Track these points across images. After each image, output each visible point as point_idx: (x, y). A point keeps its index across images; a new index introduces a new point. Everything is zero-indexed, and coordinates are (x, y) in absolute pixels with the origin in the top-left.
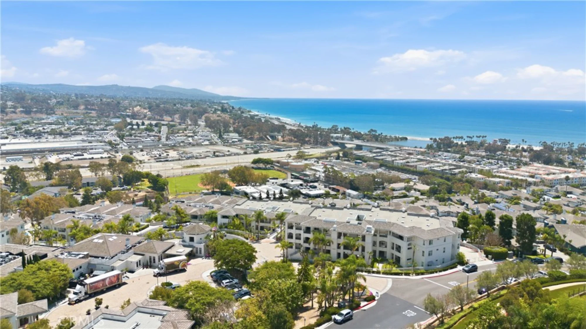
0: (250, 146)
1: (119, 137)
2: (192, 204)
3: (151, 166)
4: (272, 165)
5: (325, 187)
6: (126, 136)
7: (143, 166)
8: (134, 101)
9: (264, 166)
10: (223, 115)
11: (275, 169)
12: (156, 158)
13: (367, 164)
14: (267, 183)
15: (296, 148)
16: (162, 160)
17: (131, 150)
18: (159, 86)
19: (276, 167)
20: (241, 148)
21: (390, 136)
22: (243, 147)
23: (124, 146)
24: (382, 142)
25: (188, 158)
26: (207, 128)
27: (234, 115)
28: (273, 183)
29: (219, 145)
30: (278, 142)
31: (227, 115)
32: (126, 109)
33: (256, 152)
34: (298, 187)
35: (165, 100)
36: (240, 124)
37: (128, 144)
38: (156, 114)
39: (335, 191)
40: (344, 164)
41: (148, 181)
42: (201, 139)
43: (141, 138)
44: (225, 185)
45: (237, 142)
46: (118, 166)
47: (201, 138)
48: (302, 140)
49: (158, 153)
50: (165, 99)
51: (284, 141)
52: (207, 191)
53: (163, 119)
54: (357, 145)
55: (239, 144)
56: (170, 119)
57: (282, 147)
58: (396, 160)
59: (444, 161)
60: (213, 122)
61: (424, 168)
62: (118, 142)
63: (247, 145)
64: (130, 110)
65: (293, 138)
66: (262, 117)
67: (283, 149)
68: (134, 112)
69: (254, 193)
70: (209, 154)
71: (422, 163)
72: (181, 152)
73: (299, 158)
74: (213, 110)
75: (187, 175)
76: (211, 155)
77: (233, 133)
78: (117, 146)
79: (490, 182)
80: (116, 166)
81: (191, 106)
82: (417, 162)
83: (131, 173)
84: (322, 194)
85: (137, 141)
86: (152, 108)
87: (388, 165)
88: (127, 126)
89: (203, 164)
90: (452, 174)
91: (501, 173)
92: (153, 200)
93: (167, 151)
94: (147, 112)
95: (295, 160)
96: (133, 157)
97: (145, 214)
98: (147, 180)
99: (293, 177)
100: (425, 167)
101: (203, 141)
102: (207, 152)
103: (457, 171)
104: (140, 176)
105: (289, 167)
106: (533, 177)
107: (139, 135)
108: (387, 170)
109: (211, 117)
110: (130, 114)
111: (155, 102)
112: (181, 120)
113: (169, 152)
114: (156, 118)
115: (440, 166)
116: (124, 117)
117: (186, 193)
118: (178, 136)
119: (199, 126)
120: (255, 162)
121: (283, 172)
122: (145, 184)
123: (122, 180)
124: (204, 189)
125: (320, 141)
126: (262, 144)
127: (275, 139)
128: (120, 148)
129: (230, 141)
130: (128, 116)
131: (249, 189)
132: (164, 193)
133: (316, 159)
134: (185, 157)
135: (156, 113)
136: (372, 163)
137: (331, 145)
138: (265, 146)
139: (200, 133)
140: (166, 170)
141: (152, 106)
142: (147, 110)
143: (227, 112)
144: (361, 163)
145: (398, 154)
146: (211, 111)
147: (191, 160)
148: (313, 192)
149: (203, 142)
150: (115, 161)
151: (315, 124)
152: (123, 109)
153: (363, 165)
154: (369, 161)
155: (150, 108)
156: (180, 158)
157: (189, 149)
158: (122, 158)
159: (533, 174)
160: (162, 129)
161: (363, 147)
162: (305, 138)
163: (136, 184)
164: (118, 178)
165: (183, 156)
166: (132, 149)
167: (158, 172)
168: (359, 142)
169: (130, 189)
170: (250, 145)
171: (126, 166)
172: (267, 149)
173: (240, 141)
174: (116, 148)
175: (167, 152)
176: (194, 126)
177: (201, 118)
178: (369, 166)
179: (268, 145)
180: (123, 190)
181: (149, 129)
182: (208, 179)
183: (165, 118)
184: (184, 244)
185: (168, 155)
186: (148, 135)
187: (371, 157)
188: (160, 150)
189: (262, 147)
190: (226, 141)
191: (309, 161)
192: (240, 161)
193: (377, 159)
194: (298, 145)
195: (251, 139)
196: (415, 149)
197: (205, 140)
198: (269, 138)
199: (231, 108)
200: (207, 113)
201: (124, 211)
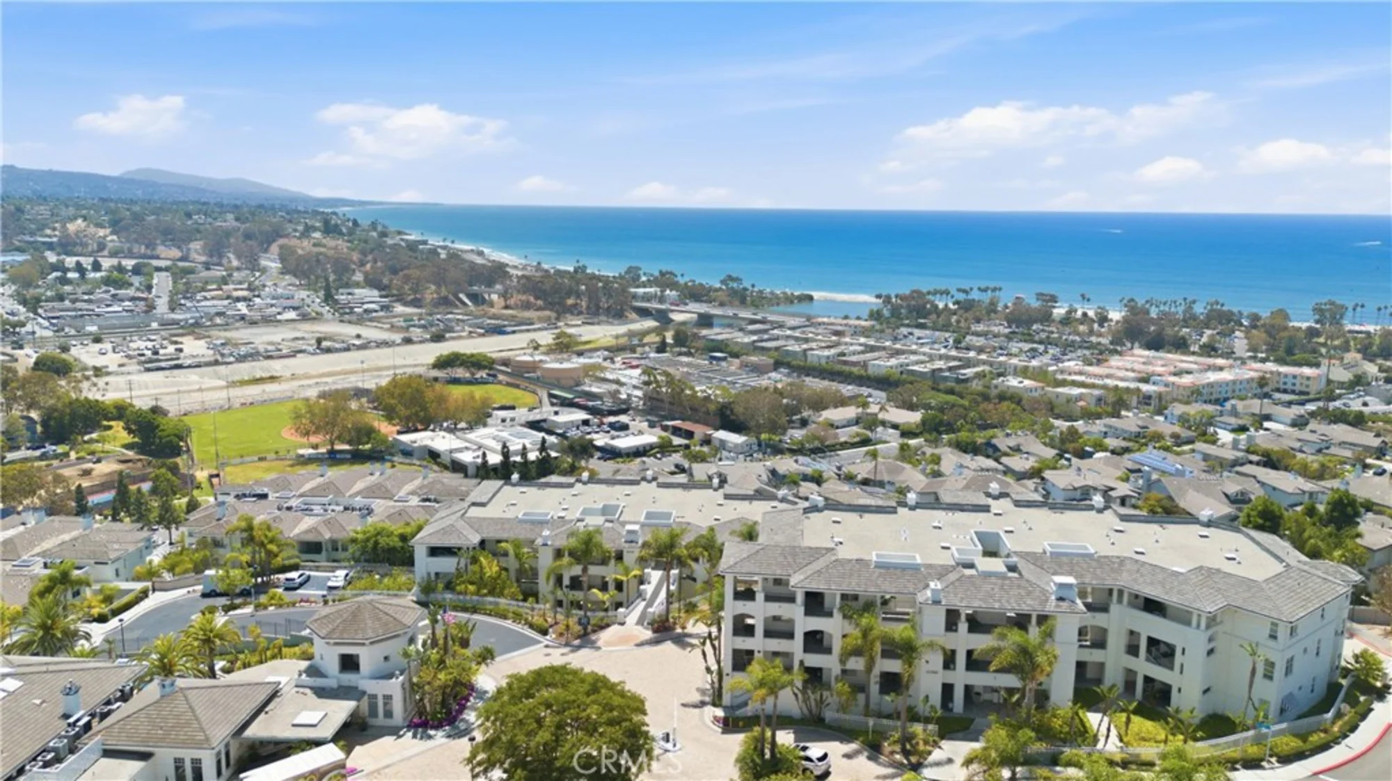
0: (417, 322)
1: (24, 302)
2: (294, 503)
3: (130, 383)
4: (491, 372)
5: (652, 425)
6: (46, 301)
7: (107, 384)
8: (67, 206)
9: (468, 375)
10: (329, 242)
11: (500, 383)
12: (143, 358)
13: (742, 362)
14: (489, 421)
15: (545, 325)
16: (163, 364)
17: (62, 340)
18: (138, 171)
19: (501, 377)
20: (393, 328)
21: (772, 293)
22: (398, 324)
23: (40, 328)
24: (757, 307)
25: (242, 359)
26: (287, 277)
27: (360, 240)
28: (503, 421)
29: (327, 321)
30: (493, 310)
31: (340, 242)
32: (41, 228)
33: (438, 338)
34: (578, 428)
35: (158, 205)
36: (379, 264)
37: (54, 321)
38: (136, 241)
39: (680, 436)
40: (682, 364)
41: (125, 429)
42: (272, 306)
43: (91, 307)
44: (368, 433)
45: (376, 311)
46: (22, 387)
47: (274, 302)
48: (559, 304)
49: (150, 345)
50: (155, 202)
51: (507, 307)
52: (311, 451)
53: (154, 253)
54: (701, 316)
55: (387, 317)
56: (176, 253)
57: (506, 323)
58: (812, 349)
59: (926, 349)
60: (306, 259)
61: (887, 367)
62: (22, 318)
63: (408, 318)
64: (54, 229)
65: (532, 299)
66: (439, 247)
67: (509, 329)
68: (68, 235)
69: (460, 450)
70: (300, 345)
71: (876, 354)
72: (219, 342)
73: (561, 352)
74: (301, 228)
75: (243, 404)
76: (311, 349)
77: (363, 288)
78: (17, 330)
79: (1057, 396)
80: (14, 385)
81: (237, 219)
82: (862, 352)
83: (65, 405)
84: (652, 447)
85: (80, 313)
86: (122, 224)
87: (794, 363)
88: (48, 274)
89: (288, 374)
90: (959, 381)
91: (1070, 374)
92: (146, 487)
93: (175, 339)
94: (106, 236)
95: (552, 356)
96: (72, 360)
97: (131, 548)
98: (121, 424)
99: (555, 401)
100: (889, 364)
101: (279, 310)
102: (297, 339)
103: (969, 372)
104: (97, 413)
105: (539, 373)
106: (1145, 380)
107: (86, 297)
108: (795, 374)
109: (295, 247)
110: (55, 239)
111: (128, 210)
112: (211, 256)
113: (181, 343)
114: (135, 250)
115: (922, 362)
116: (38, 248)
117: (249, 459)
118: (206, 299)
119: (264, 271)
120: (444, 363)
121: (525, 389)
122: (115, 438)
123: (39, 428)
124: (302, 446)
125: (606, 306)
126: (450, 316)
127: (483, 304)
128: (28, 333)
129: (356, 310)
130: (50, 246)
131: (441, 441)
132: (178, 460)
133: (606, 353)
134: (231, 355)
135: (134, 236)
136: (754, 359)
137: (634, 316)
138: (458, 320)
139: (267, 289)
140: (179, 392)
141: (121, 220)
142: (108, 231)
143: (341, 233)
144: (724, 359)
145: (810, 335)
146: (295, 230)
147: (254, 364)
148: (624, 442)
149: (279, 313)
150: (15, 372)
151: (580, 264)
152: (33, 226)
153: (731, 364)
154: (747, 354)
155: (116, 225)
156: (219, 358)
157: (242, 334)
158: (36, 364)
159: (1145, 375)
160: (155, 281)
161: (715, 321)
162: (565, 299)
163: (86, 438)
164: (24, 422)
165: (225, 352)
166: (67, 336)
167: (156, 399)
168: (703, 308)
169: (66, 455)
170: (415, 318)
171: (50, 385)
172: (466, 328)
173: (385, 308)
174: (14, 333)
175: (176, 343)
176: (248, 272)
177: (266, 251)
178: (746, 366)
179: (466, 318)
180: (43, 457)
181: (116, 280)
182: (313, 415)
183: (161, 250)
184: (319, 682)
185: (181, 350)
186: (114, 296)
187: (747, 344)
188: (153, 337)
189: (453, 324)
190: (347, 310)
191: (591, 358)
192: (399, 362)
193: (763, 349)
194: (549, 318)
195: (416, 303)
196: (845, 322)
197: (285, 308)
198: (467, 301)
199: (350, 224)
200: (281, 237)
201: (48, 544)
